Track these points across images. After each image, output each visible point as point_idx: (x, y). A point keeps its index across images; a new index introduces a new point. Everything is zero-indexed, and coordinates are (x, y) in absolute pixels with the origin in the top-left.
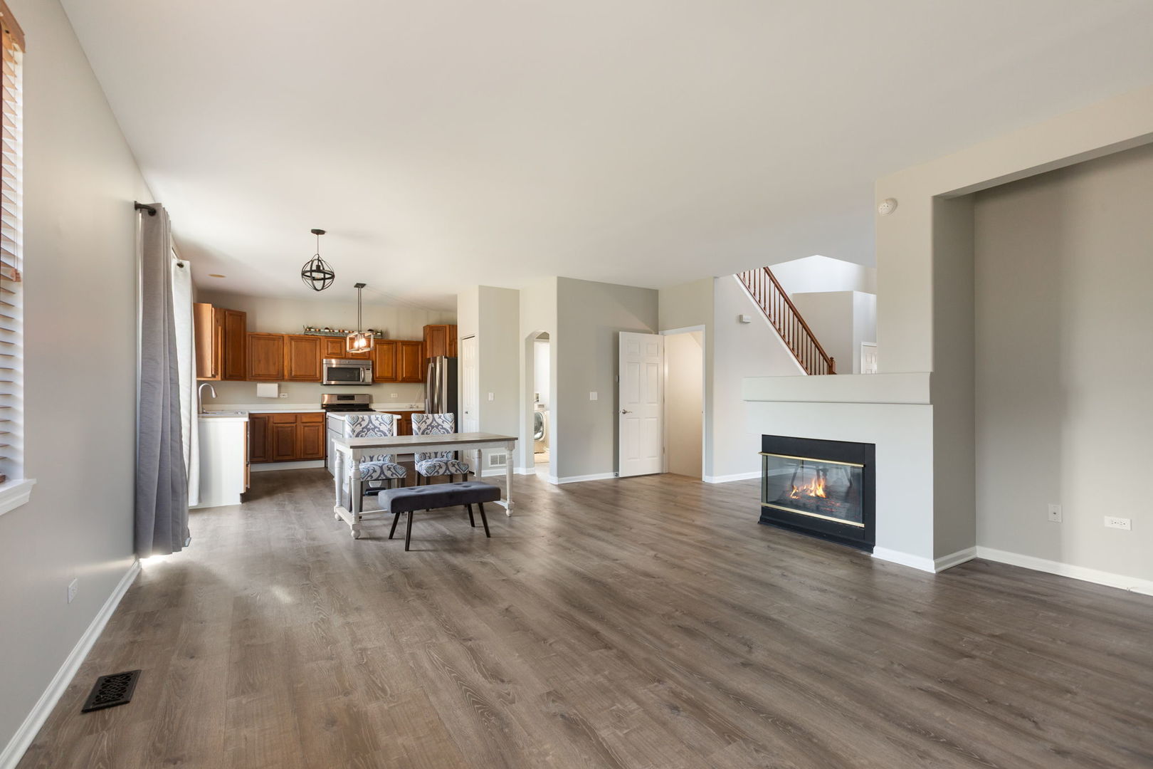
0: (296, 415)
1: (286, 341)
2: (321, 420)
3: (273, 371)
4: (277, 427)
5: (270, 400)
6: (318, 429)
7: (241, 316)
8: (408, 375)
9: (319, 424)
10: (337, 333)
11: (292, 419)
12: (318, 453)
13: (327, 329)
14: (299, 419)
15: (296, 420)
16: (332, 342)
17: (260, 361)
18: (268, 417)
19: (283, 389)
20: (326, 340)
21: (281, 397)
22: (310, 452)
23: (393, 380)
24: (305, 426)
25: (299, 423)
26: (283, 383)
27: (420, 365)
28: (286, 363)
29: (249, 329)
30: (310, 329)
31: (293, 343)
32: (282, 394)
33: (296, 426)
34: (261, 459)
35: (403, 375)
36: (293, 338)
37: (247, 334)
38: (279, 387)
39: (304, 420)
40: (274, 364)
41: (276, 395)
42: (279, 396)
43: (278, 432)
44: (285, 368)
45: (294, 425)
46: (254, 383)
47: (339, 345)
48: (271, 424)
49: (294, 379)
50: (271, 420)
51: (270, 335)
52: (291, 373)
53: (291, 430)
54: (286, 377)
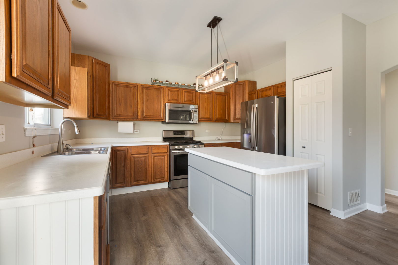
0: (148, 147)
1: (139, 89)
2: (166, 151)
3: (130, 113)
4: (133, 157)
5: (127, 135)
6: (164, 158)
7: (106, 67)
8: (220, 117)
9: (165, 154)
10: (174, 85)
11: (145, 151)
12: (164, 178)
13: (167, 81)
14: (150, 150)
15: (148, 152)
16: (172, 91)
17: (120, 104)
18: (127, 149)
19: (136, 127)
20: (167, 89)
21: (135, 132)
22: (159, 177)
23: (210, 120)
24: (155, 156)
25: (150, 154)
26: (137, 122)
27: (227, 110)
28: (139, 107)
29: (112, 79)
30: (156, 80)
31: (145, 90)
32: (135, 130)
33: (148, 156)
34: (122, 185)
35: (216, 116)
36: (144, 87)
37: (111, 83)
38: (134, 125)
39: (155, 151)
40: (131, 107)
41: (132, 131)
42: (134, 131)
43: (135, 161)
44: (139, 110)
45: (146, 155)
46: (117, 121)
47: (176, 93)
48: (129, 155)
49: (146, 119)
50: (129, 151)
51: (128, 83)
52: (143, 114)
53: (145, 159)
54: (140, 117)
